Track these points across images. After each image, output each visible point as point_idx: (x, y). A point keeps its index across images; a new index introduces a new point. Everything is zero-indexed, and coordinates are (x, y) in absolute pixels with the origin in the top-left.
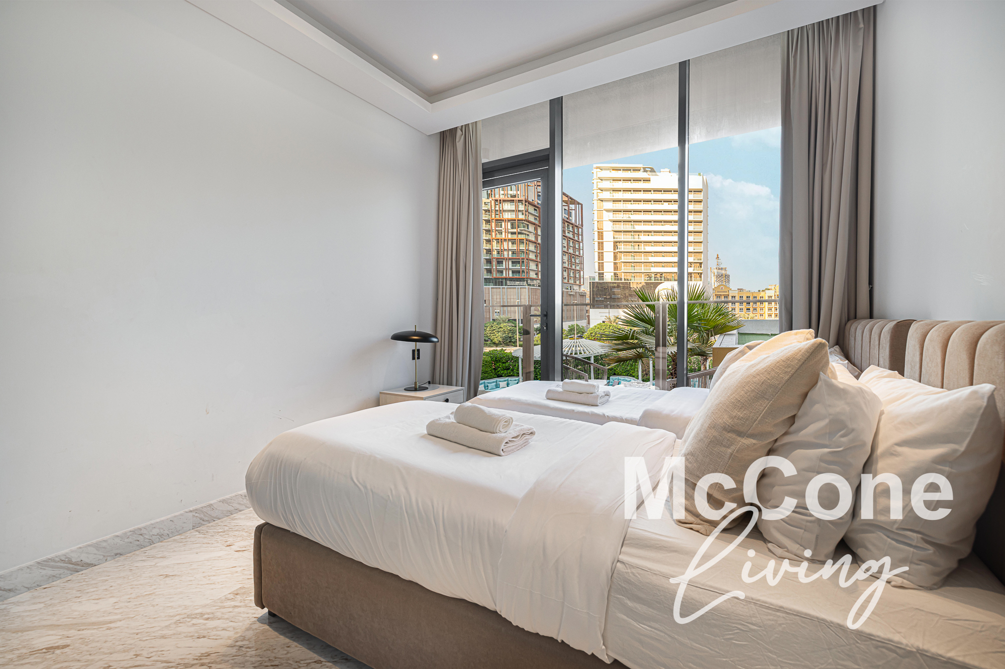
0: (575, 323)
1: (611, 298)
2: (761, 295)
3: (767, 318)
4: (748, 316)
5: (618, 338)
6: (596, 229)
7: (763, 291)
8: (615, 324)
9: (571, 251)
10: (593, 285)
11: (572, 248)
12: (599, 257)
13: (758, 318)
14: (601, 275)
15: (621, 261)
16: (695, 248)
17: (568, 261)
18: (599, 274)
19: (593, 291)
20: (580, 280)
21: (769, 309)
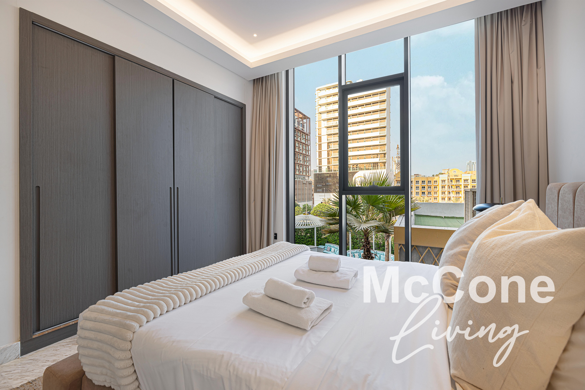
0: (306, 203)
1: (326, 184)
2: (435, 180)
3: (440, 201)
4: (423, 199)
5: (330, 215)
6: (317, 135)
7: (437, 175)
8: (328, 204)
9: (304, 152)
10: (316, 175)
11: (304, 150)
12: (319, 155)
13: (432, 201)
14: (320, 168)
15: (332, 157)
16: (381, 141)
17: (303, 159)
18: (319, 167)
19: (316, 180)
20: (309, 172)
21: (442, 193)
